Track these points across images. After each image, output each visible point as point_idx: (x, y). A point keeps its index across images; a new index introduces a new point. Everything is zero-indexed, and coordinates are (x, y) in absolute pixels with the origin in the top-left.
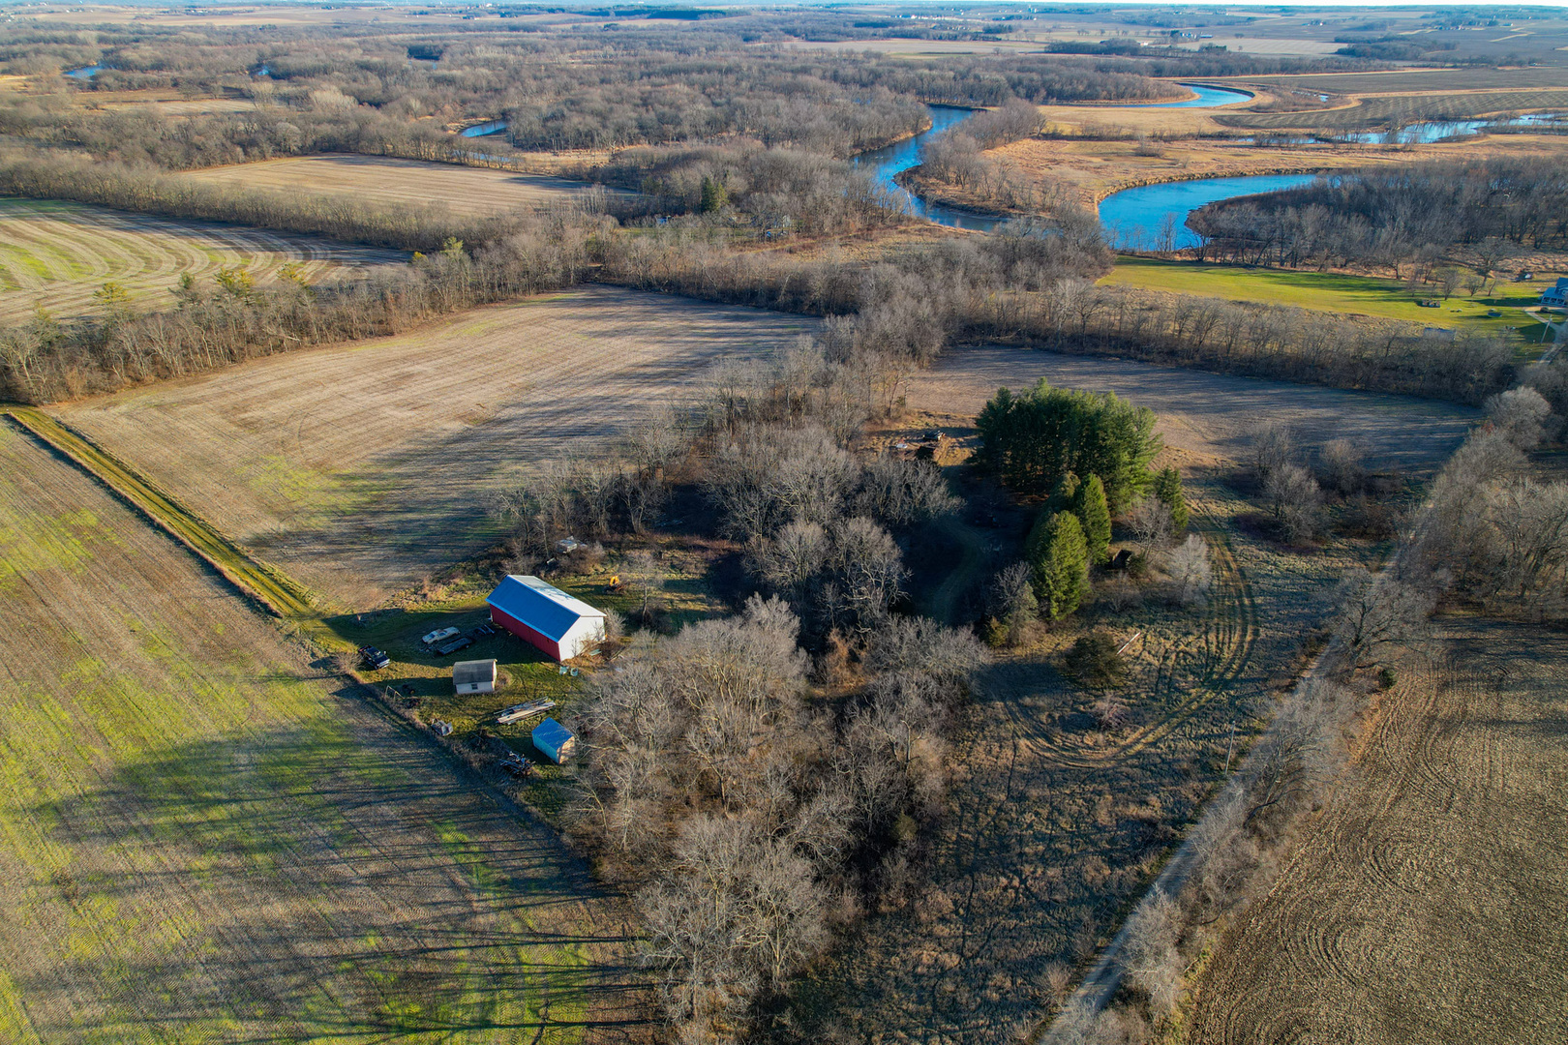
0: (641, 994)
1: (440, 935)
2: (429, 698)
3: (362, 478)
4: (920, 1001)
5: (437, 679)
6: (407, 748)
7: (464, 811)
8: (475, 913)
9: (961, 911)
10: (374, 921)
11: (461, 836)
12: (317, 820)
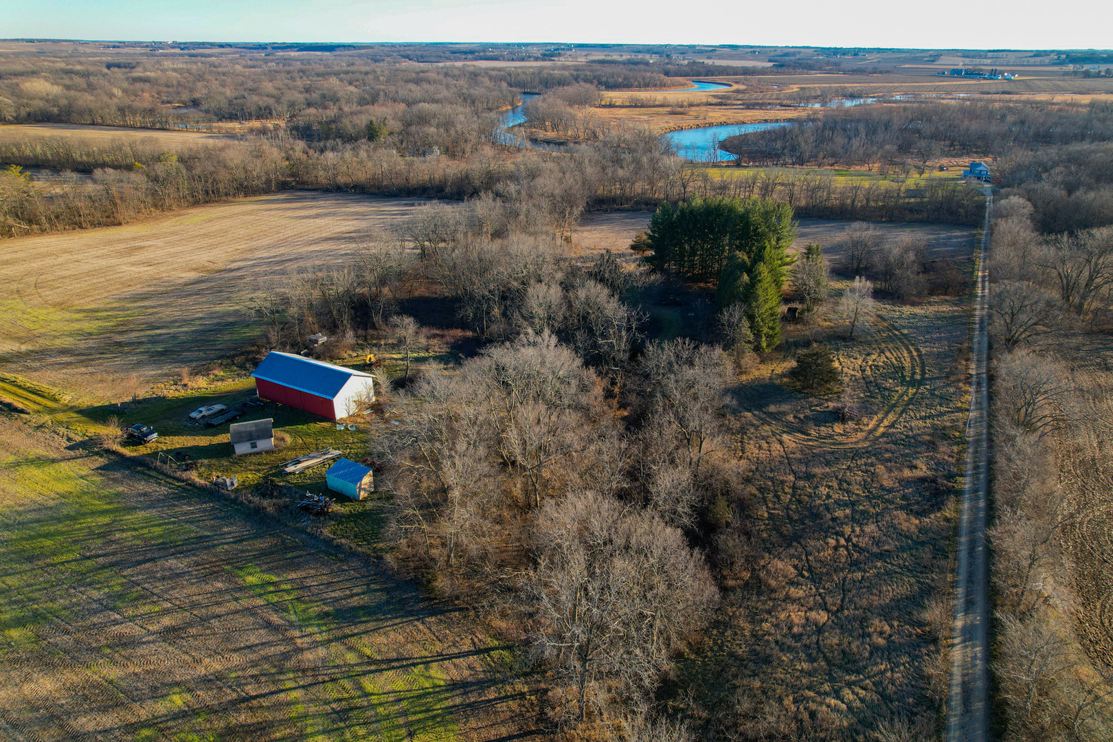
0: (514, 705)
1: (263, 679)
2: (206, 461)
3: (106, 311)
4: (811, 659)
5: (210, 445)
6: (189, 504)
7: (264, 553)
8: (302, 650)
9: (806, 574)
10: (178, 678)
11: (267, 577)
12: (90, 584)
